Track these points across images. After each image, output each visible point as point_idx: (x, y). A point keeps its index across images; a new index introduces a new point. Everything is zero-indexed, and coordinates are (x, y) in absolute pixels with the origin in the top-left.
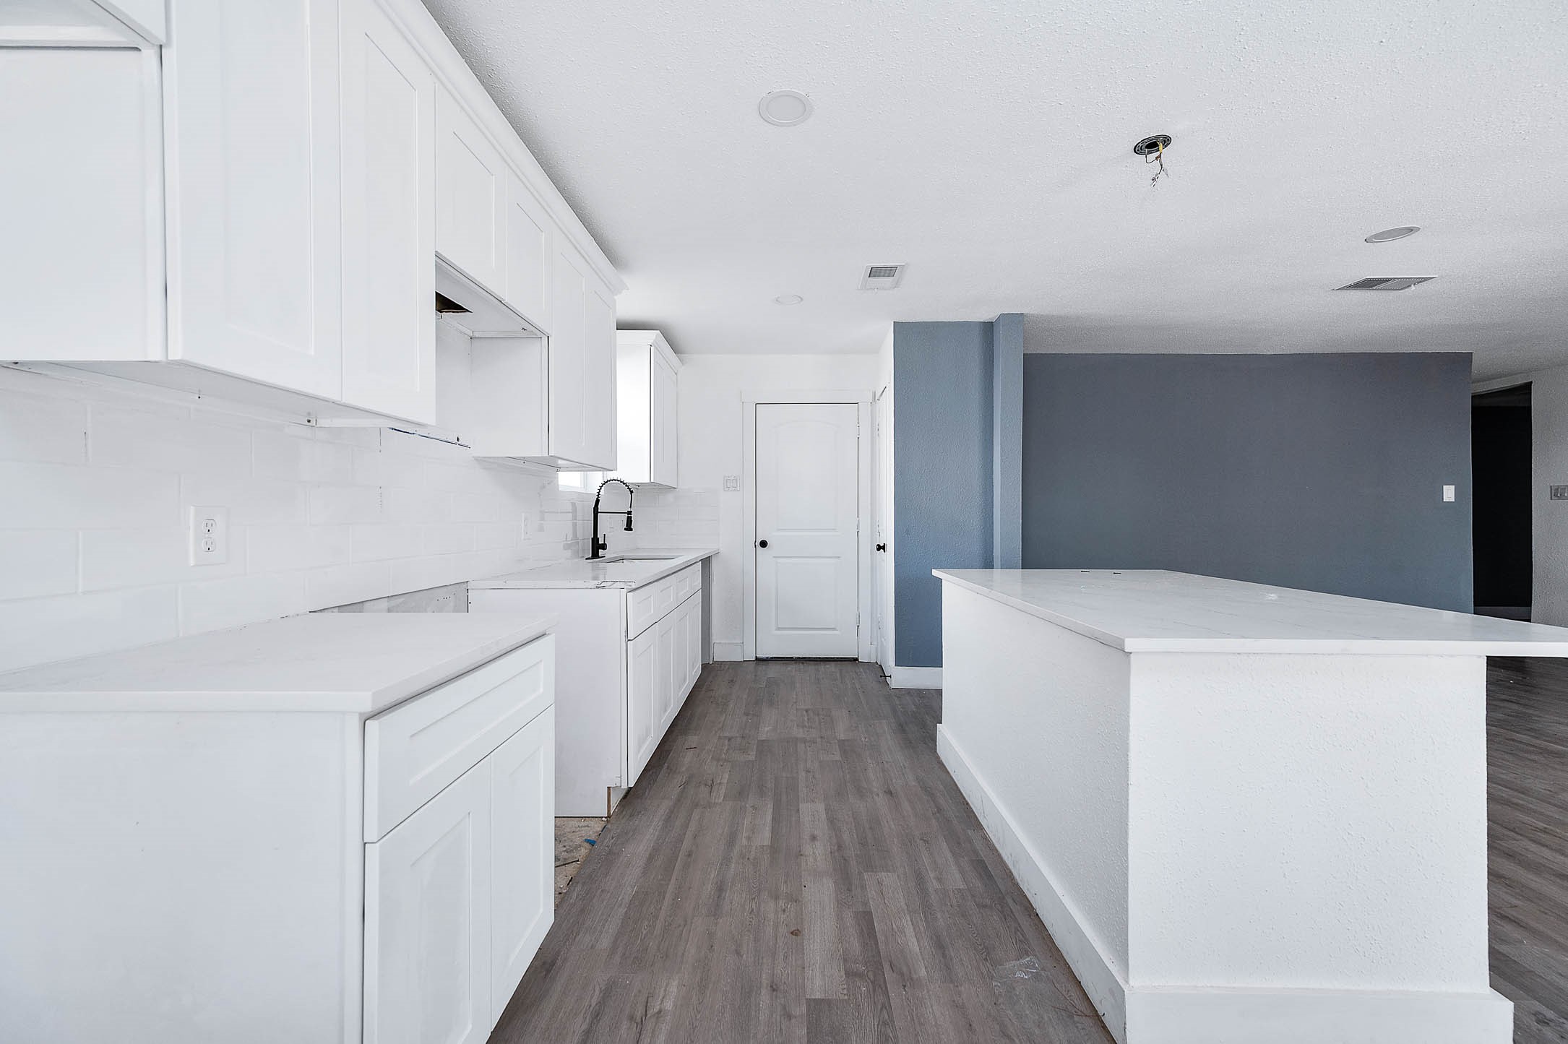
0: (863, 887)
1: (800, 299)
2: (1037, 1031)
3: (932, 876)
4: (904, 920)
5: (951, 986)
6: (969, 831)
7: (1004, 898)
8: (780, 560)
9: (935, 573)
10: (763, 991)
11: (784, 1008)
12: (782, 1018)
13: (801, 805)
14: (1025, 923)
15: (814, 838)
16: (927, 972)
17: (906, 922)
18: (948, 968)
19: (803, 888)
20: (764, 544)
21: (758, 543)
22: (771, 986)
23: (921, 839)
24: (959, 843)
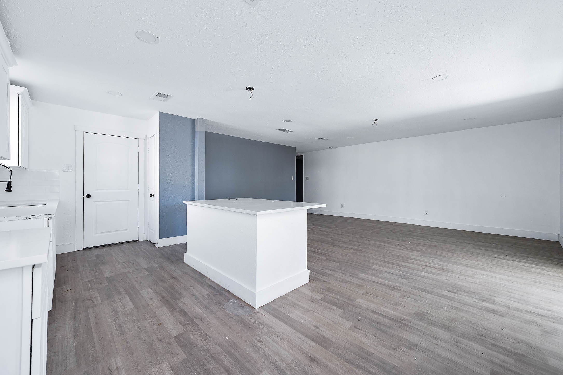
0: (177, 304)
1: (121, 95)
2: (237, 313)
3: (197, 294)
4: (194, 307)
5: (214, 315)
6: (204, 280)
7: (219, 291)
8: (97, 203)
9: (184, 202)
10: (157, 343)
11: (167, 342)
12: (167, 345)
13: (140, 292)
14: (226, 294)
15: (152, 299)
16: (206, 315)
17: (195, 307)
18: (211, 311)
19: (156, 313)
20: (88, 196)
21: (85, 196)
22: (159, 340)
23: (190, 286)
24: (202, 283)
